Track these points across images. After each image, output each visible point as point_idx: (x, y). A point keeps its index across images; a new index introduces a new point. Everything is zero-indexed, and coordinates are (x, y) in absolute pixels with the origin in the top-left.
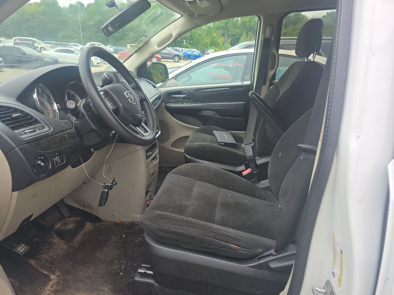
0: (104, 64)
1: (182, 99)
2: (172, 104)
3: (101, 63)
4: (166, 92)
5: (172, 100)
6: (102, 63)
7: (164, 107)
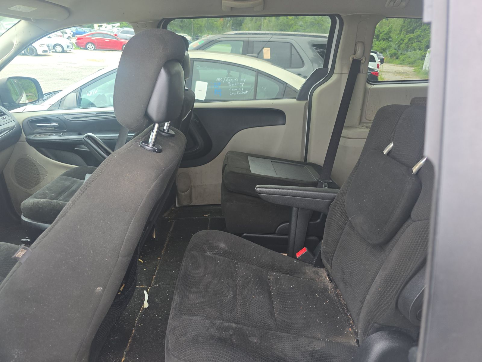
0: (53, 52)
1: (53, 128)
2: (38, 135)
3: (48, 51)
4: (27, 120)
5: (38, 130)
6: (50, 50)
7: (25, 141)
